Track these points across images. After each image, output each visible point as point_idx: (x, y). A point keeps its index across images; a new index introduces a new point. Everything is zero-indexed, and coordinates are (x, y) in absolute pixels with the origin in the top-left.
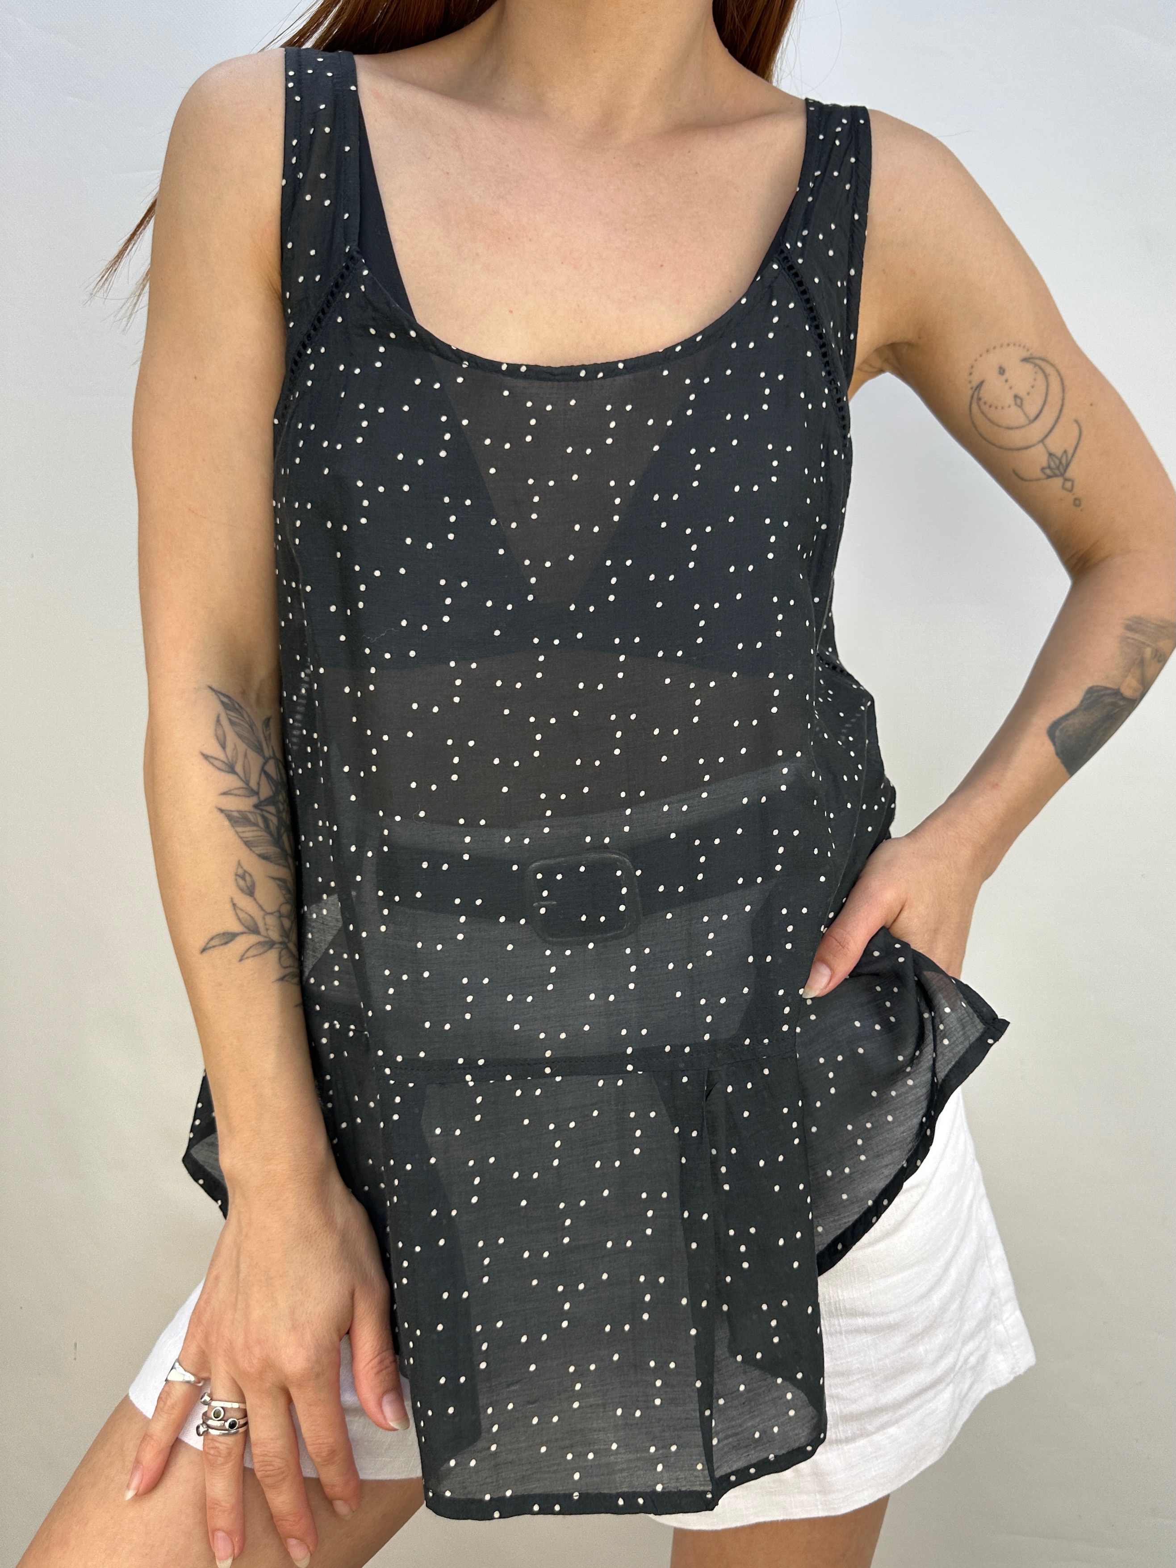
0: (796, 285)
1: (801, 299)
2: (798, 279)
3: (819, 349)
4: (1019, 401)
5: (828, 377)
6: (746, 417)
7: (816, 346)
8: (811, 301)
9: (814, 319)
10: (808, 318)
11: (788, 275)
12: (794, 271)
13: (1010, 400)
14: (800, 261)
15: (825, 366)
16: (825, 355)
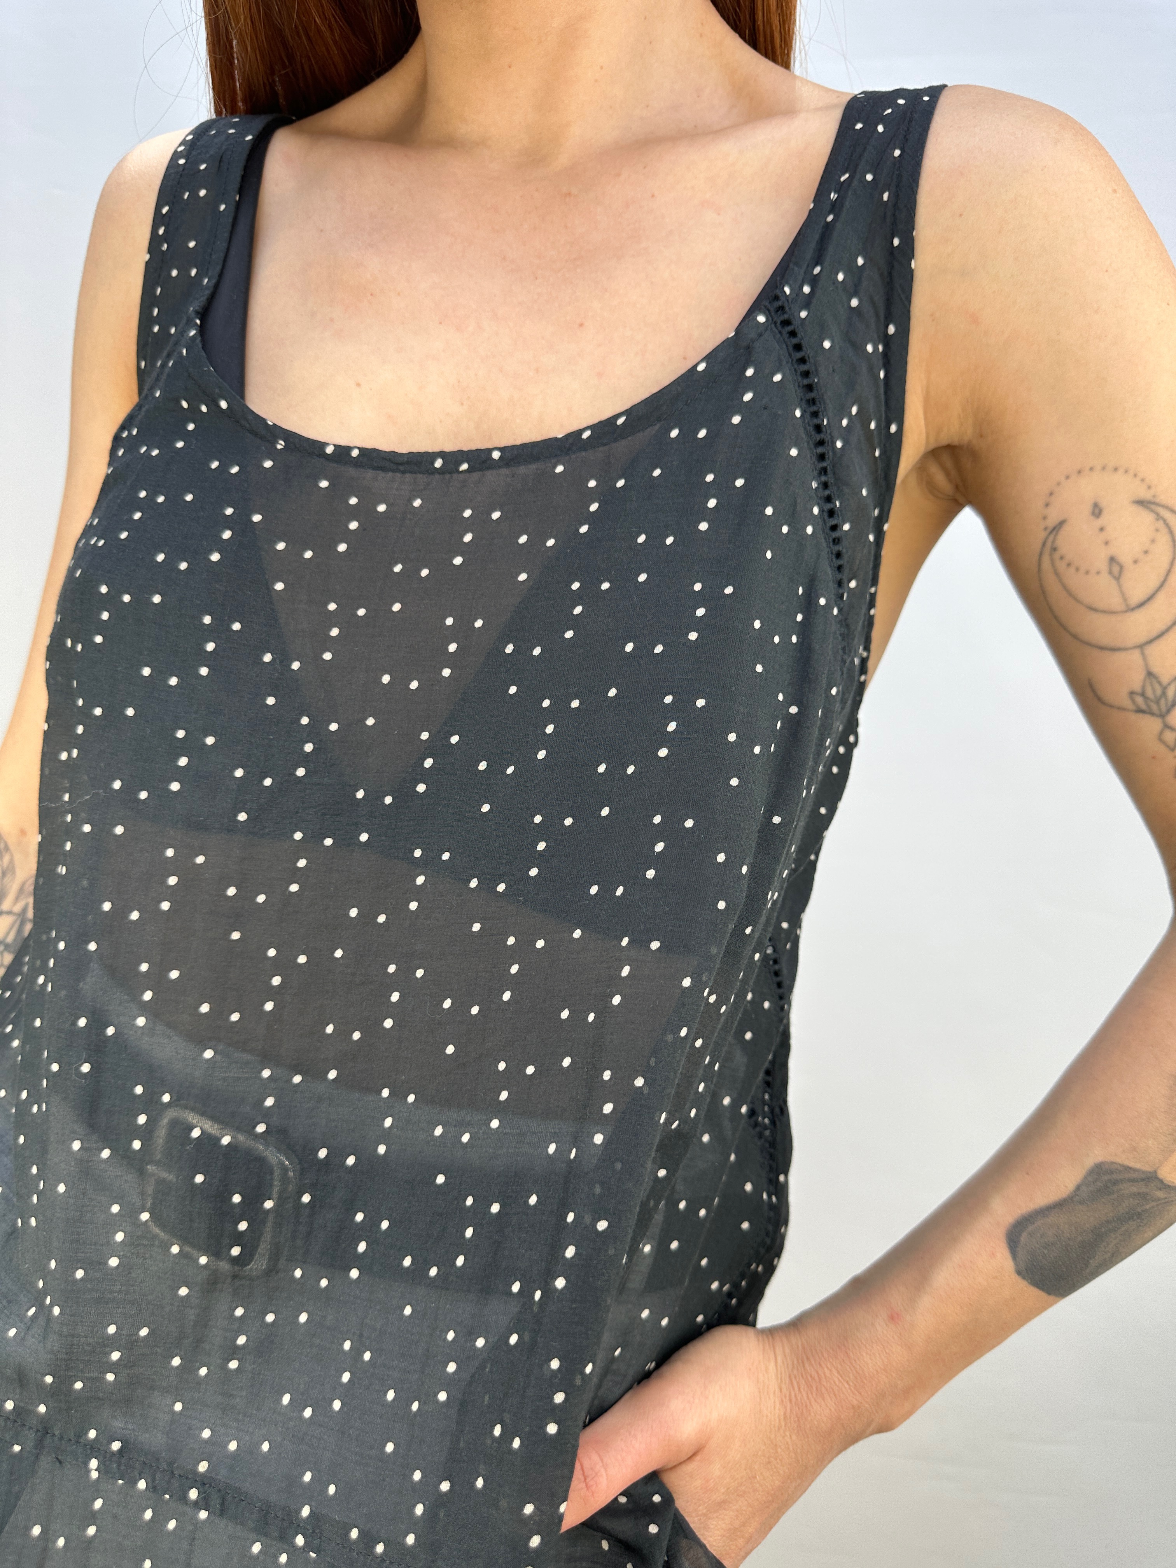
0: (791, 349)
1: (795, 370)
2: (795, 341)
3: (812, 446)
4: (1116, 569)
5: (821, 490)
6: (670, 540)
7: (808, 443)
8: (811, 376)
9: (812, 402)
10: (801, 399)
11: (780, 332)
12: (790, 328)
13: (1101, 564)
14: (803, 314)
15: (820, 474)
16: (822, 457)
